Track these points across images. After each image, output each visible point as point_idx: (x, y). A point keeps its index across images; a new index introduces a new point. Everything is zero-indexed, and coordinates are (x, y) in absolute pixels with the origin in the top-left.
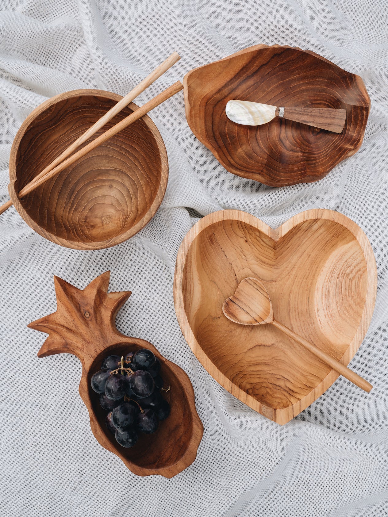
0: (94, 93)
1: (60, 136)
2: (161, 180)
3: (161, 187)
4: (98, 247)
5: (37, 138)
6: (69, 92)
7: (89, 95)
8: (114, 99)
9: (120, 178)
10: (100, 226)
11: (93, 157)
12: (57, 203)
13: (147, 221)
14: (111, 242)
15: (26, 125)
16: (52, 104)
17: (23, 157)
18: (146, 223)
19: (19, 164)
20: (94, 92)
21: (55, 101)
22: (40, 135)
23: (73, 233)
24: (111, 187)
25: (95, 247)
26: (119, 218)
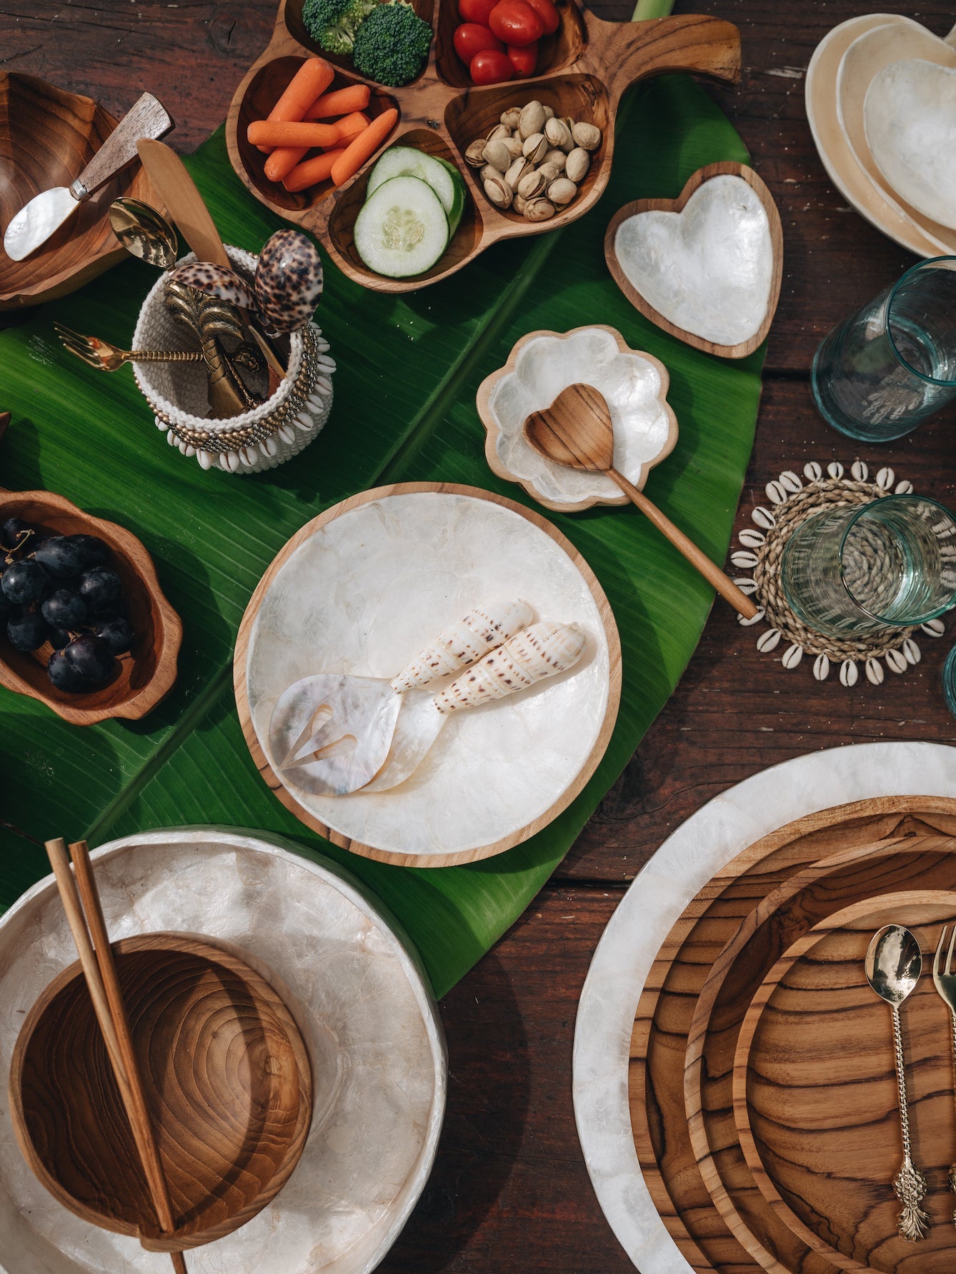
0: (28, 1033)
1: (91, 1102)
2: (223, 964)
3: (236, 970)
4: (307, 1121)
5: (78, 1154)
6: (12, 1080)
7: (27, 1043)
8: (49, 1001)
9: (204, 1014)
10: (280, 1083)
11: (150, 1051)
12: (212, 1148)
13: (288, 1015)
14: (306, 1093)
15: (45, 1175)
16: (23, 1117)
17: (103, 1195)
18: (291, 1019)
19: (112, 1210)
20: (25, 1032)
21: (18, 1109)
22: (74, 1147)
23: (273, 1141)
24: (215, 1035)
25: (306, 1127)
26: (277, 1042)
